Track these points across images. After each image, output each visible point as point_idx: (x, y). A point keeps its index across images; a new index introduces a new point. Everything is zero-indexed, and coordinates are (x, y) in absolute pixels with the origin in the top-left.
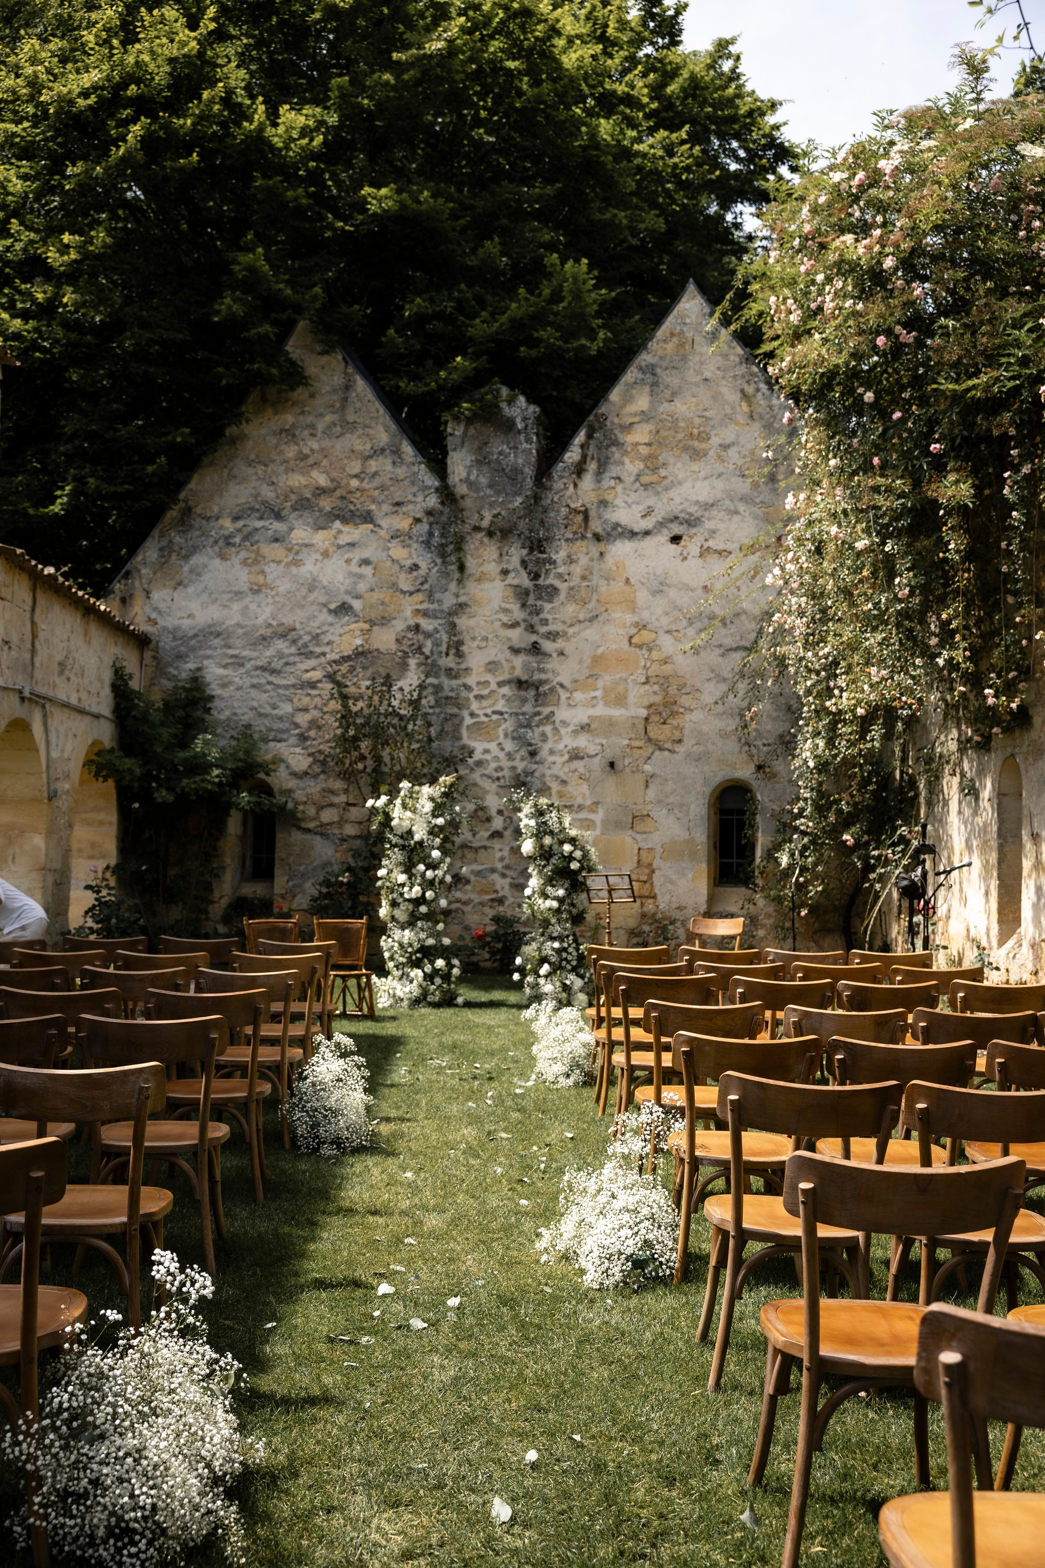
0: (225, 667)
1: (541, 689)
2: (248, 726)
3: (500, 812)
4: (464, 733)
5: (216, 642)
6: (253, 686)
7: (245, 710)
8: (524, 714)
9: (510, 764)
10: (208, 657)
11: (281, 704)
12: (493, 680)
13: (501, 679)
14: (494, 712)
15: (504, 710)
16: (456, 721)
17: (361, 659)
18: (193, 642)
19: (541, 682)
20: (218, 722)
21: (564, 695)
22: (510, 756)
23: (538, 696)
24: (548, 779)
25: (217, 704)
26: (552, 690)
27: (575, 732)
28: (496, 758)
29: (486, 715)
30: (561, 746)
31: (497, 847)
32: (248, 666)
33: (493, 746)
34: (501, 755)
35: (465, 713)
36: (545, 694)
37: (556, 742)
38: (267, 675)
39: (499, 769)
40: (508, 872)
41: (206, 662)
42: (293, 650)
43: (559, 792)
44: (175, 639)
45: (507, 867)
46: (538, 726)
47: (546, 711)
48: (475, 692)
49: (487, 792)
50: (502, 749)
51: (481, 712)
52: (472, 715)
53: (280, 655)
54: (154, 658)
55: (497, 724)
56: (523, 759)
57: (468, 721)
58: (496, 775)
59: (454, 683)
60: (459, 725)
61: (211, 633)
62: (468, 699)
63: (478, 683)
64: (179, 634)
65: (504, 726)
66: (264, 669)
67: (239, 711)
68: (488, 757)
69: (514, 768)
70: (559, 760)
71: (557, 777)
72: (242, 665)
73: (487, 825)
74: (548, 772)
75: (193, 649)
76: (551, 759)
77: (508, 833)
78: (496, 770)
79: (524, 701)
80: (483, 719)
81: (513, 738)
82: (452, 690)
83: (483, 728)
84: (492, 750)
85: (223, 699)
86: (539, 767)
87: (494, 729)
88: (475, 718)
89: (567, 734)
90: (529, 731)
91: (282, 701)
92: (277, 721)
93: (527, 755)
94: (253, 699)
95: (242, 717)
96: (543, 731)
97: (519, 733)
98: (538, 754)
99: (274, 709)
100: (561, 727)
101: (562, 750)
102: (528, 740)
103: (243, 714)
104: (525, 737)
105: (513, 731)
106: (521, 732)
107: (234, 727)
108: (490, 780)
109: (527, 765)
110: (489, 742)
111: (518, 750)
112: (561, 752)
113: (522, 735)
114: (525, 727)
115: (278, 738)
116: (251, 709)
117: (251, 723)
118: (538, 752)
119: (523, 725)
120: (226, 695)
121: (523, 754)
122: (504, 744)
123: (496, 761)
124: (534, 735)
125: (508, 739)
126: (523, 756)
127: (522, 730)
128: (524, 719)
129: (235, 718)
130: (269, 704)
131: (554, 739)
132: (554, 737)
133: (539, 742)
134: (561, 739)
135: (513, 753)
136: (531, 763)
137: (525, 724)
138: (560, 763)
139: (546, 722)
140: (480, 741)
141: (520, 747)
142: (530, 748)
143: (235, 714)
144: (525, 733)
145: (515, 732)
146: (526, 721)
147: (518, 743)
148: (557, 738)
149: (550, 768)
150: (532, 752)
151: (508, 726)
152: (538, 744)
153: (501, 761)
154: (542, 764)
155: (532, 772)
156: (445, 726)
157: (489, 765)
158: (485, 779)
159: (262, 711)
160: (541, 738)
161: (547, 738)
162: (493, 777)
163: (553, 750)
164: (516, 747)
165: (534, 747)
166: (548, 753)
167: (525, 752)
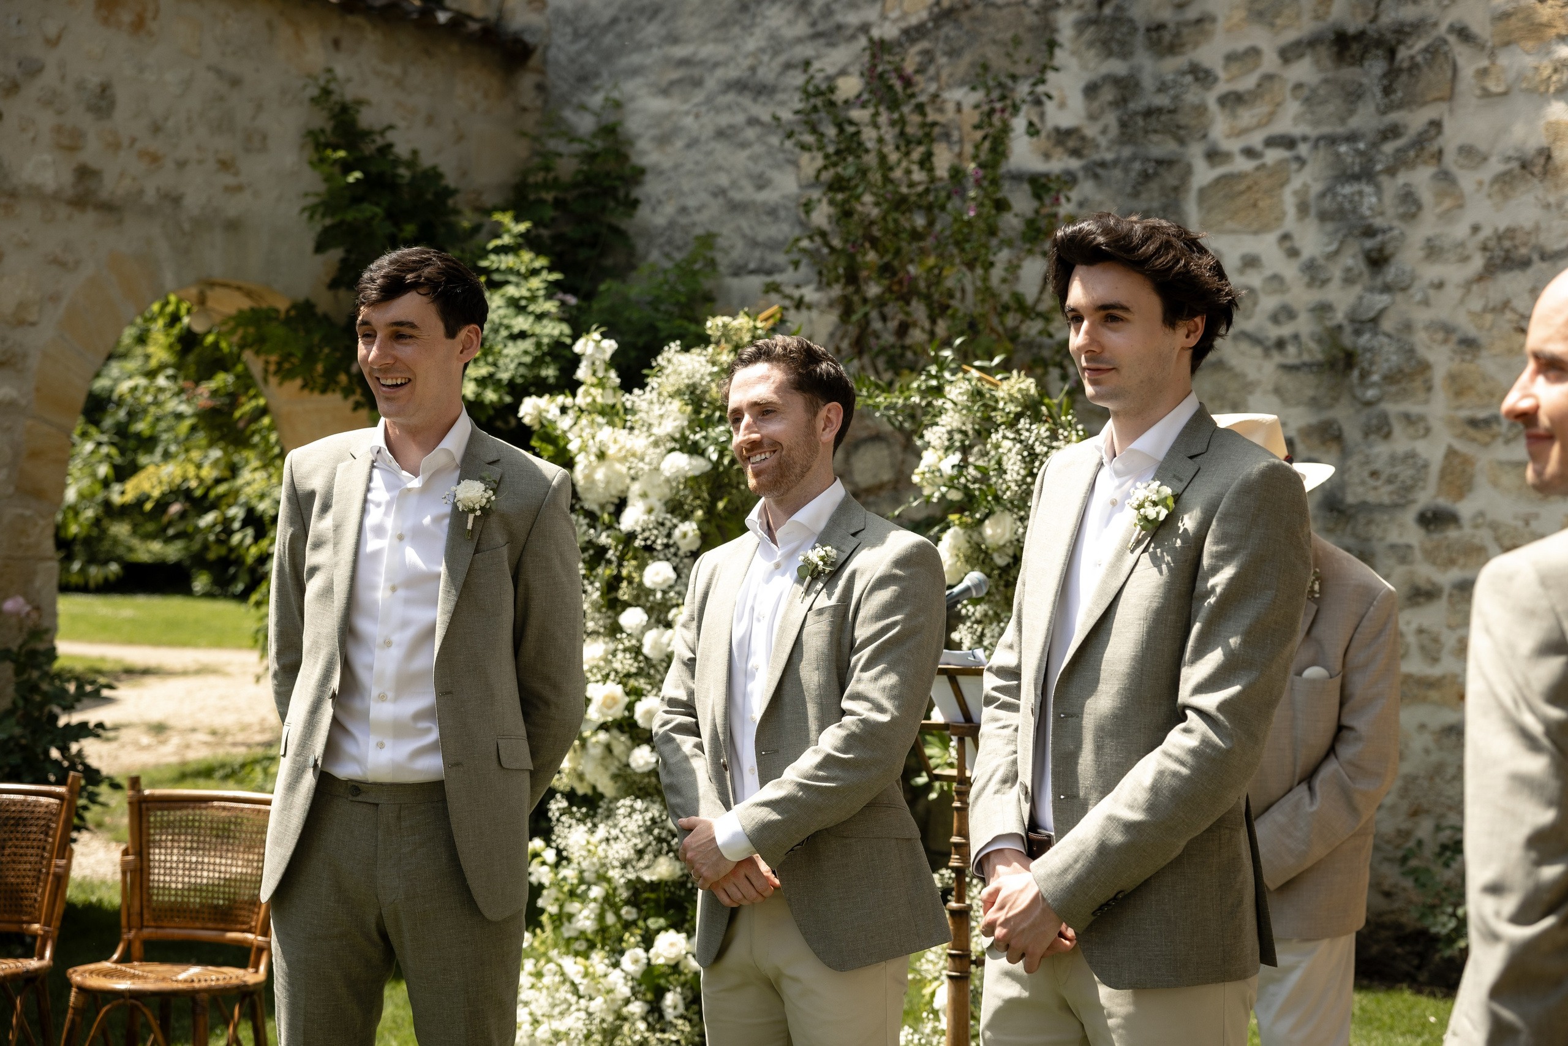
0: (665, 92)
1: (1403, 53)
2: (708, 240)
4: (1192, 211)
5: (651, 31)
6: (721, 134)
8: (1352, 138)
9: (1314, 296)
10: (635, 72)
11: (775, 175)
12: (1267, 41)
13: (1291, 36)
14: (1271, 142)
15: (1297, 131)
16: (1171, 179)
17: (948, 29)
18: (609, 39)
19: (1403, 32)
20: (649, 235)
21: (1468, 63)
22: (1314, 273)
23: (1392, 74)
24: (1420, 338)
25: (652, 188)
26: (1434, 51)
27: (1505, 182)
28: (1276, 280)
29: (1249, 153)
30: (1460, 230)
32: (711, 83)
33: (1266, 246)
34: (1290, 271)
35: (1195, 153)
36: (1414, 67)
37: (1447, 217)
38: (746, 101)
39: (1285, 313)
41: (630, 86)
42: (801, 28)
43: (1453, 378)
44: (577, 36)
46: (1391, 171)
47: (1416, 120)
48: (1222, 88)
49: (1249, 387)
50: (1293, 253)
51: (1233, 146)
52: (1214, 156)
53: (776, 45)
54: (540, 88)
55: (1279, 176)
56: (1349, 279)
57: (1203, 174)
58: (1274, 332)
59: (1171, 65)
60: (1178, 190)
61: (642, 10)
62: (1201, 110)
63: (1231, 58)
64: (585, 23)
65: (1296, 183)
66: (740, 86)
67: (691, 202)
68: (1254, 279)
69: (1323, 309)
70: (1454, 273)
71: (1447, 330)
72: (698, 83)
74: (1421, 316)
75: (608, 57)
76: (1431, 272)
78: (1275, 319)
79: (1354, 96)
80: (1243, 165)
81: (1323, 217)
82: (1162, 88)
83: (1242, 193)
84: (1264, 259)
85: (661, 173)
86: (1393, 303)
87: (1270, 192)
88: (1221, 163)
89: (1478, 191)
90: (1368, 189)
91: (778, 166)
92: (766, 219)
93: (1361, 265)
94: (719, 168)
95: (697, 218)
96: (1406, 185)
97: (1340, 199)
98: (1393, 261)
99: (760, 187)
100: (1462, 167)
101: (1462, 245)
102: (1363, 217)
103: (699, 210)
104: (1354, 211)
105: (1322, 195)
106: (1344, 196)
107: (680, 243)
108: (1258, 351)
109: (1361, 298)
110: (1256, 233)
111: (1337, 253)
112: (1459, 250)
113: (1347, 206)
114: (1356, 178)
115: (767, 265)
116: (715, 195)
117: (714, 229)
118: (1392, 255)
119: (1349, 172)
120: (667, 163)
121: (1350, 262)
122: (1296, 236)
123: (1274, 292)
124: (1380, 200)
125: (1307, 221)
126: (1348, 270)
127: (1347, 189)
128: (1352, 153)
129: (684, 220)
130: (750, 176)
131: (1438, 210)
132: (1438, 204)
133: (1396, 223)
134: (1461, 206)
135: (1321, 261)
136: (1371, 290)
137: (1357, 169)
138: (1458, 286)
139: (1417, 156)
140: (1233, 232)
141: (1342, 243)
142: (1369, 243)
143: (683, 210)
144: (1357, 198)
145: (1328, 198)
146: (1357, 160)
147: (1336, 231)
148: (1448, 203)
149: (1426, 302)
150: (1374, 255)
151: (1309, 181)
152: (1391, 229)
153: (1288, 290)
154: (1404, 289)
155: (1375, 320)
156: (1144, 196)
157: (1255, 304)
158: (1244, 346)
159: (736, 196)
160: (1401, 210)
161: (1419, 207)
162: (1268, 338)
163: (1437, 243)
164: (1328, 245)
165: (1379, 238)
166: (1421, 254)
167: (1354, 256)
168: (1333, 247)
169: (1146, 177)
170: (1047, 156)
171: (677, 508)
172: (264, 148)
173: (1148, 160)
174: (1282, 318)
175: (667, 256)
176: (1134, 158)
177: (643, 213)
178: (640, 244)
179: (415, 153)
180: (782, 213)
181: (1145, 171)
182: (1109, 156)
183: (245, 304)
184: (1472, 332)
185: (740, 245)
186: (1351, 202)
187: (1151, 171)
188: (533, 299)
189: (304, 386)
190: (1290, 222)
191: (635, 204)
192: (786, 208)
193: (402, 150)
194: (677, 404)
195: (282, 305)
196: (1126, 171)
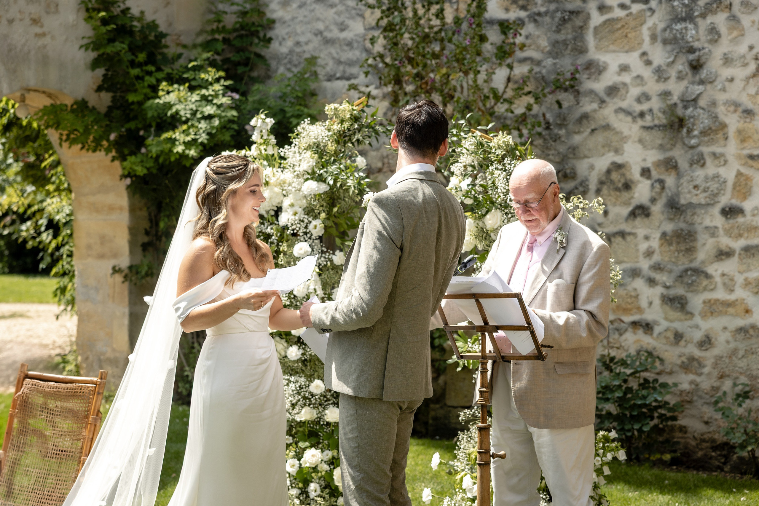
2: (312, 61)
3: (646, 172)
4: (591, 40)
7: (309, 36)
9: (661, 87)
11: (351, 23)
16: (578, 22)
20: (278, 58)
22: (660, 74)
24: (721, 110)
25: (279, 31)
28: (639, 78)
29: (622, 6)
30: (743, 49)
31: (641, 232)
33: (633, 59)
34: (647, 73)
35: (592, 7)
37: (734, 41)
39: (644, 97)
40: (659, 277)
43: (739, 132)
45: (657, 267)
46: (703, 16)
49: (624, 139)
50: (648, 63)
52: (602, 8)
55: (640, 18)
56: (680, 77)
57: (597, 19)
58: (638, 108)
60: (582, 28)
65: (650, 23)
67: (302, 39)
68: (626, 78)
69: (666, 94)
70: (739, 73)
71: (736, 105)
73: (625, 195)
74: (721, 97)
76: (727, 72)
77: (657, 209)
78: (639, 100)
80: (619, 13)
81: (665, 42)
83: (619, 29)
84: (632, 66)
85: (284, 22)
86: (705, 90)
87: (634, 28)
88: (606, 13)
89: (752, 26)
90: (690, 26)
91: (352, 18)
92: (346, 48)
93: (687, 69)
94: (318, 19)
95: (306, 48)
96: (711, 23)
97: (674, 32)
98: (705, 66)
99: (342, 30)
100: (743, 13)
101: (744, 56)
102: (687, 42)
103: (307, 43)
104: (683, 38)
105: (665, 30)
106: (677, 30)
107: (296, 63)
108: (629, 119)
109: (687, 88)
110: (627, 52)
111: (673, 62)
112: (742, 60)
113: (678, 35)
114: (684, 20)
115: (347, 75)
116: (316, 35)
117: (316, 54)
118: (705, 63)
119: (679, 16)
120: (287, 17)
121: (681, 67)
122: (650, 53)
123: (638, 85)
124: (697, 32)
125: (656, 44)
126: (680, 72)
127: (679, 26)
128: (681, 6)
129: (298, 50)
130: (336, 24)
131: (730, 37)
132: (730, 34)
133: (706, 45)
134: (743, 35)
135: (665, 68)
136: (693, 83)
137: (684, 14)
138: (742, 80)
139: (718, 7)
140: (614, 51)
141: (676, 56)
142: (691, 57)
143: (298, 43)
144: (684, 31)
145: (668, 31)
146: (684, 10)
147: (673, 50)
148: (735, 33)
149: (724, 90)
150: (694, 63)
151: (657, 22)
152: (703, 48)
153: (646, 84)
154: (711, 82)
155: (695, 100)
156: (562, 32)
157: (627, 92)
158: (621, 116)
159: (328, 35)
160: (709, 38)
161: (720, 36)
162: (635, 111)
163: (730, 56)
164: (669, 58)
165: (697, 54)
166: (721, 62)
167: (683, 64)
168: (671, 59)
169: (564, 21)
170: (507, 10)
171: (310, 211)
172: (57, 12)
173: (565, 11)
174: (642, 100)
175: (289, 70)
176: (557, 10)
177: (274, 45)
178: (273, 64)
179: (142, 13)
180: (355, 45)
181: (564, 17)
182: (543, 9)
183: (48, 102)
184: (750, 106)
185: (331, 63)
186: (681, 33)
187: (566, 17)
188: (216, 96)
189: (82, 148)
190: (646, 46)
191: (270, 40)
192: (357, 42)
193: (135, 11)
194: (309, 153)
195: (69, 102)
196: (553, 18)
